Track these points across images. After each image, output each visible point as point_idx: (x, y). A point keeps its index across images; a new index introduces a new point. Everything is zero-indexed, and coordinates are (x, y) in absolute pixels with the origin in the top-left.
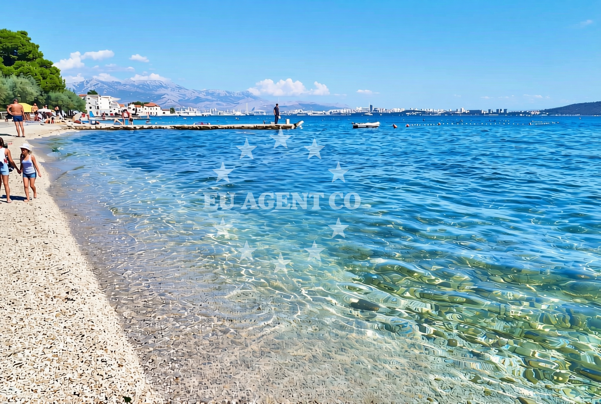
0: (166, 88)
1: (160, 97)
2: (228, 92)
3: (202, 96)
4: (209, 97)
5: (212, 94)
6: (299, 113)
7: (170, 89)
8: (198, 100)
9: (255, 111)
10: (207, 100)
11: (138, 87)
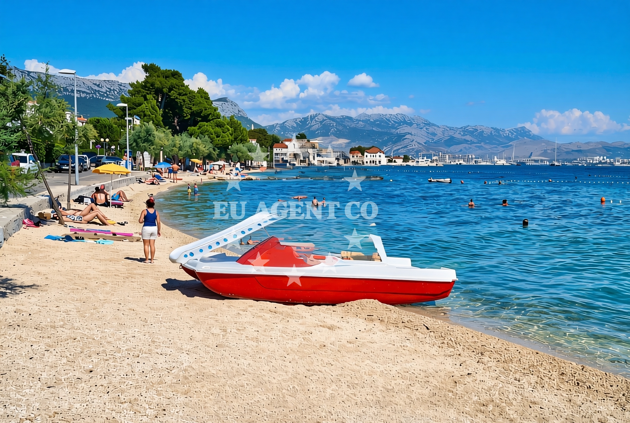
0: (411, 124)
1: (400, 137)
2: (497, 130)
3: (457, 136)
4: (468, 138)
5: (471, 133)
6: (600, 162)
7: (415, 125)
8: (451, 141)
9: (533, 158)
10: (466, 141)
11: (373, 124)
